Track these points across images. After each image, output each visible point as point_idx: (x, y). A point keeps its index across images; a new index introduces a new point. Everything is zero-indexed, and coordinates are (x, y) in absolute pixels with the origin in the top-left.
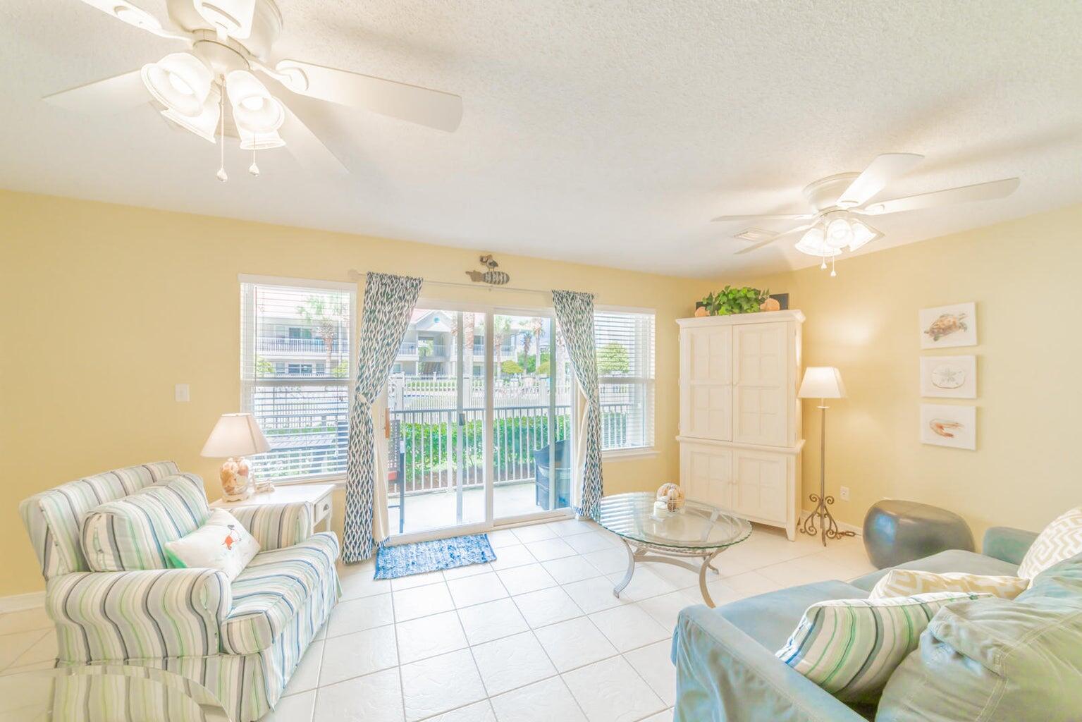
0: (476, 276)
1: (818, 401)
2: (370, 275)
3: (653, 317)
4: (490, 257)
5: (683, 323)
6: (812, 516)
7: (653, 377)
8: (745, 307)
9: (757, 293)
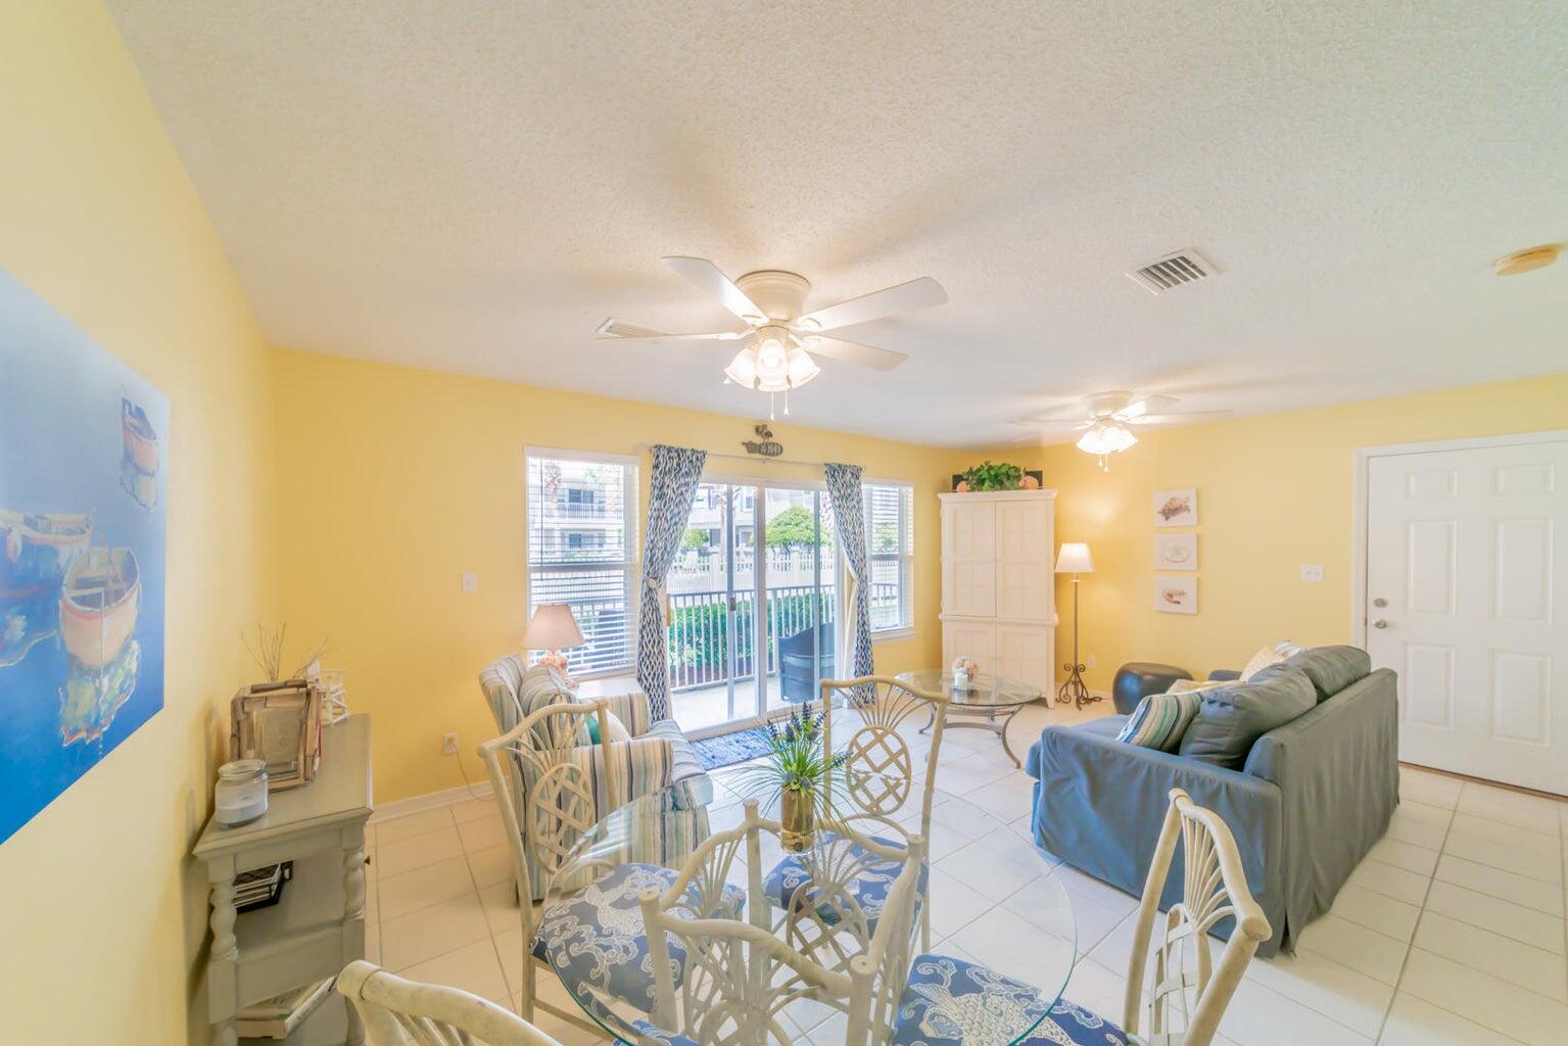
0: (751, 447)
1: (1070, 575)
2: (658, 447)
3: (911, 490)
4: (765, 426)
5: (945, 497)
6: (1066, 685)
7: (911, 554)
8: (1007, 483)
9: (1017, 469)
